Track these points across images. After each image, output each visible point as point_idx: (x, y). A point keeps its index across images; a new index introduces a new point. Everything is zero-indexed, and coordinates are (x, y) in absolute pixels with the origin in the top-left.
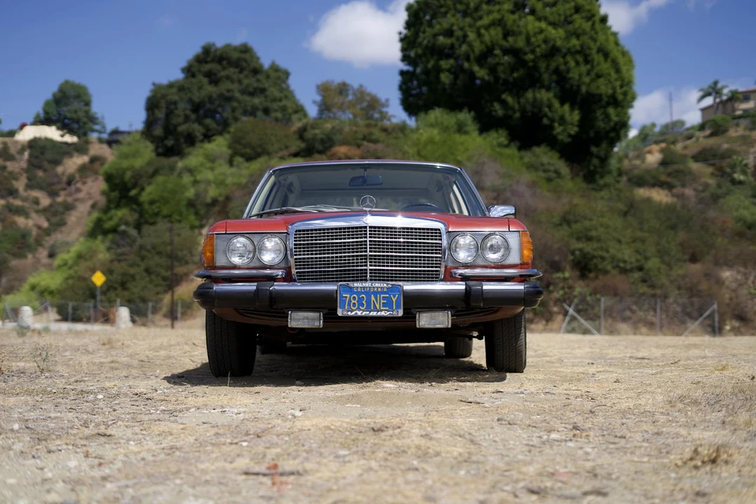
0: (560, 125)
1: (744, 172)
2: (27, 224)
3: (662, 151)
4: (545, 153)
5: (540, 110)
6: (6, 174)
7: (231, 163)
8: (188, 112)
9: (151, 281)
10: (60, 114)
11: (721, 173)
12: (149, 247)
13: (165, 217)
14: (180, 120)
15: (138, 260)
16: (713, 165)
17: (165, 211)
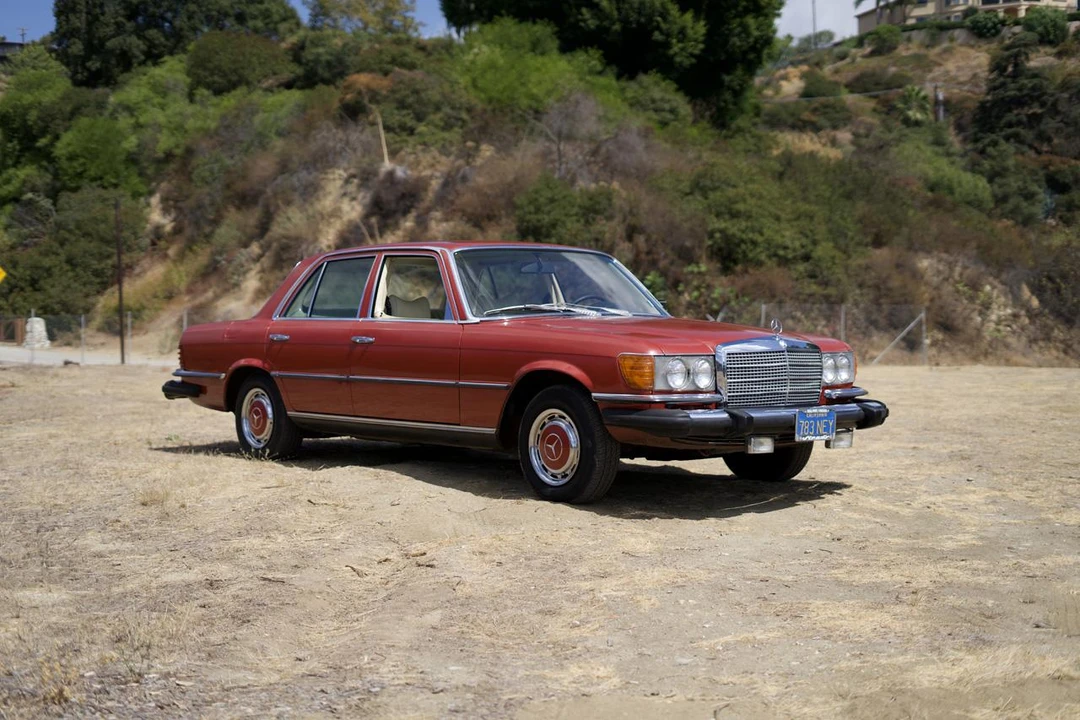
0: (679, 41)
1: (922, 108)
3: (803, 76)
4: (657, 84)
5: (650, 19)
7: (191, 97)
8: (120, 19)
9: (77, 277)
11: (888, 109)
12: (72, 227)
13: (94, 179)
14: (110, 30)
15: (56, 245)
16: (876, 97)
17: (92, 172)
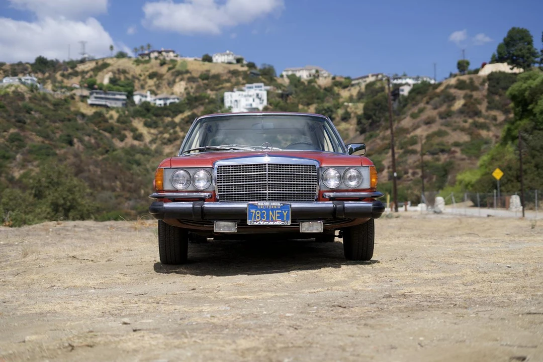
2: (488, 135)
6: (472, 100)
10: (509, 53)
12: (538, 148)
15: (530, 158)
